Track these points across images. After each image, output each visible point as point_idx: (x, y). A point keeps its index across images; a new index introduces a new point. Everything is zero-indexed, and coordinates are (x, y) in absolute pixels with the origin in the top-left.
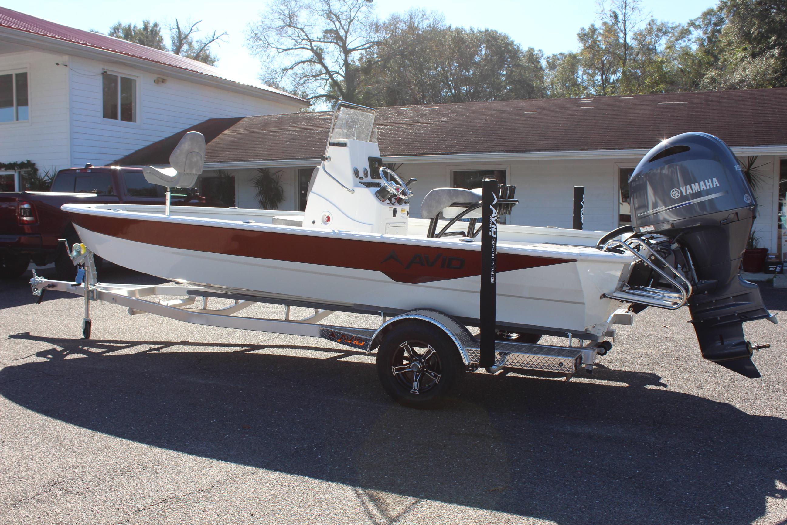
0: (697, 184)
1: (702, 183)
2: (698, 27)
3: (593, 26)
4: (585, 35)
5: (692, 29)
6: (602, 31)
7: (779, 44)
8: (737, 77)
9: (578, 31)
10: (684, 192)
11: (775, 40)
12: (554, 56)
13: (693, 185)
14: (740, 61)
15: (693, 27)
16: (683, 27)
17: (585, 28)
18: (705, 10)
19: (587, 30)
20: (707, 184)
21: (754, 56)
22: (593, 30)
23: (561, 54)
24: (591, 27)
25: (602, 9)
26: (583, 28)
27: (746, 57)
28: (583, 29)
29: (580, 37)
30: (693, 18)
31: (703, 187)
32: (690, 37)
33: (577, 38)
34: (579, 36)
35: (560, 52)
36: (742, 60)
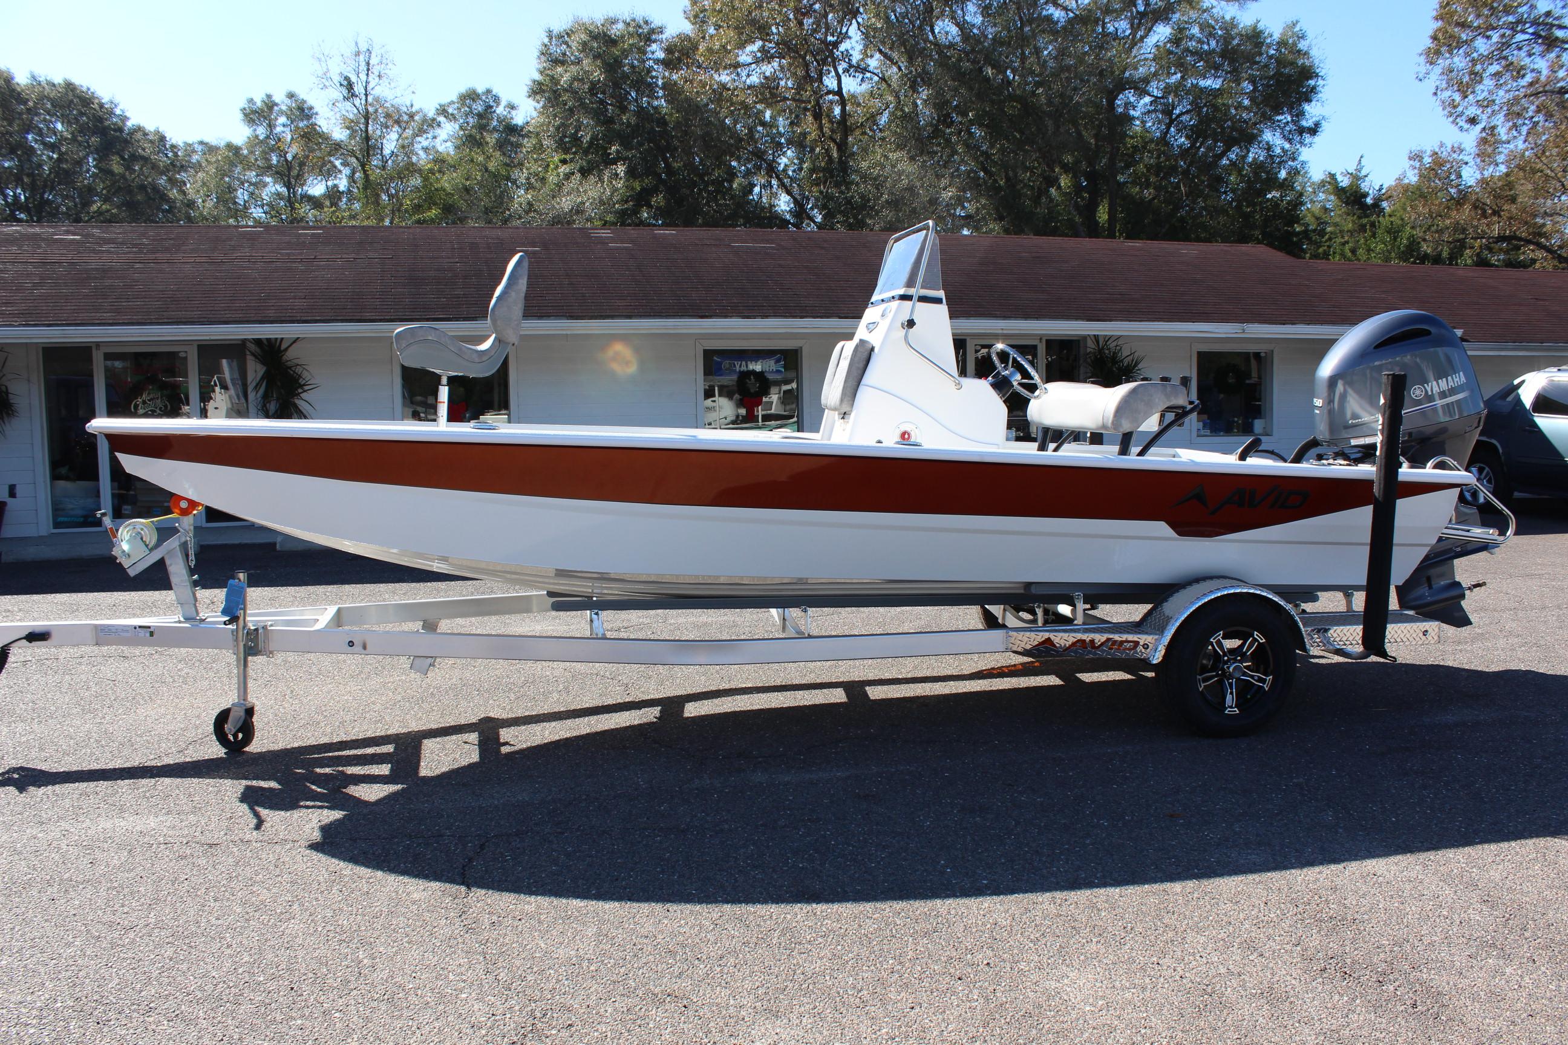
0: (1444, 379)
1: (1449, 378)
2: (451, 118)
3: (269, 96)
4: (254, 112)
5: (441, 119)
6: (284, 108)
7: (624, 159)
8: (566, 203)
9: (243, 104)
10: (1429, 389)
11: (618, 152)
12: (187, 144)
13: (1440, 381)
14: (564, 179)
15: (445, 117)
16: (425, 116)
17: (255, 100)
18: (463, 90)
19: (259, 104)
20: (1455, 380)
21: (585, 172)
22: (270, 105)
23: (201, 143)
24: (265, 99)
25: (325, 70)
26: (252, 99)
27: (573, 174)
28: (251, 101)
29: (246, 115)
30: (445, 101)
31: (1451, 384)
32: (438, 131)
33: (241, 116)
34: (244, 114)
35: (199, 139)
36: (568, 176)
